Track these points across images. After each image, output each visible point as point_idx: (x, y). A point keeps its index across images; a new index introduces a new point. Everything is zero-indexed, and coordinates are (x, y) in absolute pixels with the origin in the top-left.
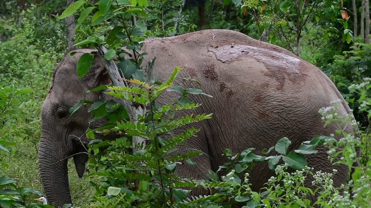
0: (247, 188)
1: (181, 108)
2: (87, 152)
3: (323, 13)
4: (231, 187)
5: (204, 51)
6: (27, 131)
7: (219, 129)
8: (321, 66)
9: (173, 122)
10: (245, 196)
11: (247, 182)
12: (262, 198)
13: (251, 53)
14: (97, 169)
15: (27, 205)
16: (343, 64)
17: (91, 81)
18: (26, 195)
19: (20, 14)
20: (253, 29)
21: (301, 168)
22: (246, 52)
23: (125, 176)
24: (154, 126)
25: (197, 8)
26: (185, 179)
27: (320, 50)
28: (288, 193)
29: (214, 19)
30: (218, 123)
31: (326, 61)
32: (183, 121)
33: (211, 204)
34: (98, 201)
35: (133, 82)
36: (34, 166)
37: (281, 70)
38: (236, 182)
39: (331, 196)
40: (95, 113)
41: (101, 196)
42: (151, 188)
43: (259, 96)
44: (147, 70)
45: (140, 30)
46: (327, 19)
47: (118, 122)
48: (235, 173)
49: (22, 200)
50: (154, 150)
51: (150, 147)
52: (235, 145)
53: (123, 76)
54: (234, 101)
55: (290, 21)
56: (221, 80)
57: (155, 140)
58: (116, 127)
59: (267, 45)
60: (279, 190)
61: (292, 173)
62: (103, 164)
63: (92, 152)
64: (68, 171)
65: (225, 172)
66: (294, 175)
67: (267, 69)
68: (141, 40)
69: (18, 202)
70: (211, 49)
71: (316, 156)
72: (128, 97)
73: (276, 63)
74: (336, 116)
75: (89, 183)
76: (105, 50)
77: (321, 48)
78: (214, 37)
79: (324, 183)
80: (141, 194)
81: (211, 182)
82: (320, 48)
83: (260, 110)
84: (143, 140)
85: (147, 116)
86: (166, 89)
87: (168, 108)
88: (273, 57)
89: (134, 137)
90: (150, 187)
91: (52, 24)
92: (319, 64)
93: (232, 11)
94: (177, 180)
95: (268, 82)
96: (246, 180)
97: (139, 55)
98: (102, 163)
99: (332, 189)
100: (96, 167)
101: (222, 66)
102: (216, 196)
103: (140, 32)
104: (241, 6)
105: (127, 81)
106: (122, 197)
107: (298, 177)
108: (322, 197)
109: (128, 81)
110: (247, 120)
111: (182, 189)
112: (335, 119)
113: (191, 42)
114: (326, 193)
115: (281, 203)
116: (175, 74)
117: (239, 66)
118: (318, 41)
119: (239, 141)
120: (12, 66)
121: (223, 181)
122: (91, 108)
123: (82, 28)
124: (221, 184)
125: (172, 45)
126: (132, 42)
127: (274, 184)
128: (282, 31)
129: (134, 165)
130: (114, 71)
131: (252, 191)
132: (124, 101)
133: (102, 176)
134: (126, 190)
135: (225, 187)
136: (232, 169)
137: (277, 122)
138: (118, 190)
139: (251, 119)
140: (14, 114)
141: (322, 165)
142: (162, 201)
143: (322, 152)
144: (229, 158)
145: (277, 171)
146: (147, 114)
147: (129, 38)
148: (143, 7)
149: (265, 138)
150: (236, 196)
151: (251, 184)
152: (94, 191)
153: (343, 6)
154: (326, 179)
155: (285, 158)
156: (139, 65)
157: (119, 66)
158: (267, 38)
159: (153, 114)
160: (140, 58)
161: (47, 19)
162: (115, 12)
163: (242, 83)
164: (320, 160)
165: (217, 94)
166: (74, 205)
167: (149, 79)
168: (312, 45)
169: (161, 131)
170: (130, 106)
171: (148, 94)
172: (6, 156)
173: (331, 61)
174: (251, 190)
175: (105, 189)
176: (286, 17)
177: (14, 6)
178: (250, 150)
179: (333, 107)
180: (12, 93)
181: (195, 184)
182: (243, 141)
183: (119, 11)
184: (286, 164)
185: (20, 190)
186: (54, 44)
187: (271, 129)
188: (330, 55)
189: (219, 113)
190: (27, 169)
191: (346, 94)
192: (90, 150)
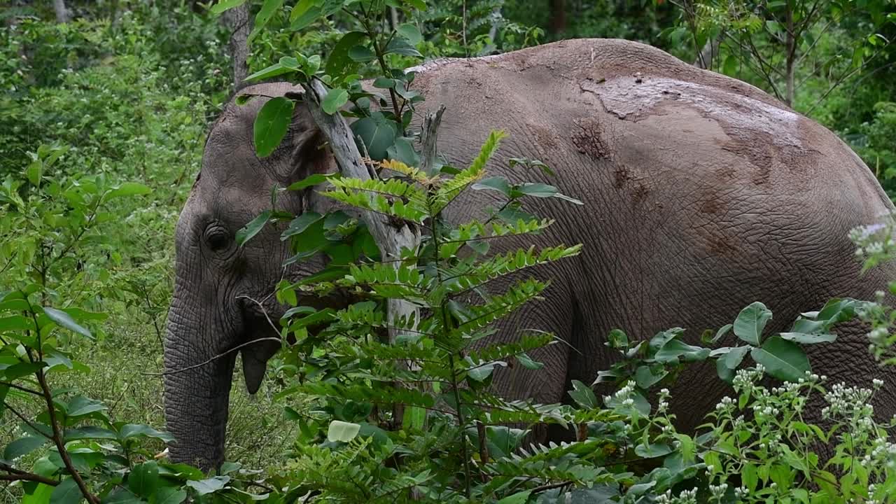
0: (664, 426)
1: (504, 232)
2: (280, 338)
4: (626, 422)
5: (571, 89)
6: (133, 287)
7: (609, 278)
8: (843, 129)
9: (484, 265)
10: (659, 443)
11: (664, 411)
12: (701, 450)
13: (684, 96)
14: (302, 377)
15: (135, 464)
17: (285, 161)
18: (133, 441)
20: (681, 39)
21: (795, 376)
22: (672, 93)
23: (370, 396)
24: (439, 275)
26: (515, 403)
27: (842, 89)
28: (764, 436)
29: (587, 13)
30: (606, 265)
31: (856, 115)
32: (510, 263)
33: (577, 463)
34: (304, 457)
35: (390, 166)
36: (151, 371)
37: (760, 138)
38: (638, 411)
39: (869, 444)
40: (297, 243)
41: (313, 443)
42: (434, 425)
43: (713, 199)
44: (424, 139)
45: (407, 42)
46: (862, 15)
47: (353, 264)
48: (637, 388)
49: (123, 453)
50: (440, 331)
51: (430, 325)
52: (649, 320)
53: (366, 152)
54: (649, 212)
55: (770, 18)
56: (618, 160)
57: (443, 306)
58: (347, 277)
59: (718, 79)
60: (743, 429)
61: (774, 389)
62: (318, 366)
63: (291, 339)
64: (233, 383)
65: (611, 386)
66: (777, 394)
67: (728, 134)
68: (408, 65)
69: (112, 457)
70: (589, 85)
71: (840, 347)
72: (376, 205)
73: (746, 120)
74: (891, 246)
75: (284, 412)
76: (322, 91)
77: (845, 84)
78: (593, 54)
79: (850, 412)
80: (409, 440)
81: (577, 409)
82: (842, 85)
83: (714, 235)
84: (413, 308)
85: (423, 249)
86: (468, 184)
87: (473, 230)
88: (737, 106)
89: (391, 301)
90: (431, 421)
91: (199, 25)
92: (839, 123)
94: (496, 406)
95: (732, 165)
96: (663, 405)
97: (405, 102)
98: (314, 364)
99: (870, 427)
100: (301, 373)
101: (619, 126)
102: (591, 443)
103: (408, 46)
105: (375, 165)
106: (362, 447)
107: (789, 399)
108: (846, 446)
109: (378, 165)
110: (683, 260)
111: (507, 428)
112: (890, 255)
113: (539, 67)
114: (855, 437)
115: (746, 461)
116: (491, 150)
117: (660, 128)
118: (839, 68)
119: (659, 308)
120: (100, 129)
121: (606, 408)
122: (289, 231)
123: (268, 36)
124: (603, 415)
125: (492, 73)
126: (389, 70)
127: (730, 416)
128: (751, 43)
129: (392, 367)
130: (343, 140)
131: (678, 433)
132: (369, 214)
133: (315, 394)
134: (373, 428)
135: (611, 421)
136: (628, 378)
137: (756, 265)
138: (352, 429)
139: (691, 255)
140: (104, 244)
141: (852, 370)
142: (459, 455)
143: (855, 337)
144: (622, 352)
145: (736, 384)
146: (425, 245)
147: (381, 61)
149: (725, 303)
150: (637, 444)
152: (295, 432)
154: (855, 403)
155: (756, 353)
156: (404, 127)
157: (355, 128)
158: (714, 60)
159: (438, 244)
160: (406, 108)
161: (185, 14)
163: (670, 167)
164: (848, 356)
165: (608, 194)
166: (248, 464)
167: (429, 160)
168: (823, 77)
169: (458, 288)
170: (383, 226)
171: (425, 197)
172: (83, 345)
173: (869, 117)
174: (674, 430)
175: (321, 426)
176: (760, 8)
178: (673, 333)
179: (883, 226)
180: (100, 194)
181: (539, 415)
182: (668, 310)
184: (759, 367)
185: (117, 428)
186: (201, 74)
187: (739, 281)
188: (865, 101)
189: (610, 241)
190: (133, 379)
192: (285, 332)
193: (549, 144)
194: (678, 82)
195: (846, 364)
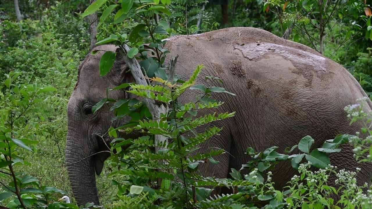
0: (270, 187)
1: (203, 107)
2: (110, 151)
3: (346, 10)
4: (254, 186)
5: (230, 48)
6: (48, 130)
7: (245, 126)
8: (344, 64)
9: (195, 121)
10: (268, 194)
11: (270, 181)
12: (285, 197)
13: (277, 50)
14: (119, 167)
15: (50, 203)
16: (367, 62)
17: (117, 76)
18: (49, 194)
19: (43, 12)
20: (276, 27)
21: (324, 166)
22: (272, 49)
23: (147, 175)
24: (176, 125)
25: (219, 6)
26: (208, 178)
27: (343, 48)
28: (311, 191)
29: (237, 16)
30: (244, 121)
31: (349, 59)
32: (206, 120)
33: (234, 203)
34: (120, 200)
35: (156, 80)
36: (57, 165)
37: (308, 67)
38: (259, 181)
39: (355, 195)
40: (117, 112)
41: (124, 195)
42: (174, 187)
43: (288, 93)
44: (170, 68)
45: (163, 28)
46: (351, 17)
47: (140, 120)
48: (258, 171)
49: (45, 199)
50: (176, 149)
51: (172, 145)
52: (262, 144)
53: (146, 74)
54: (261, 99)
55: (313, 18)
56: (248, 77)
57: (178, 138)
58: (138, 126)
59: (292, 43)
60: (302, 188)
61: (315, 172)
62: (126, 163)
63: (115, 151)
65: (247, 171)
66: (317, 174)
67: (295, 66)
68: (163, 38)
69: (40, 200)
70: (237, 47)
71: (342, 155)
72: (150, 96)
73: (303, 60)
74: (362, 113)
75: (112, 182)
76: (127, 48)
77: (344, 46)
78: (240, 34)
79: (347, 181)
80: (164, 193)
81: (233, 180)
82: (343, 46)
83: (288, 108)
84: (165, 138)
85: (169, 114)
86: (188, 87)
87: (190, 106)
88: (299, 55)
89: (156, 136)
90: (173, 185)
91: (76, 21)
92: (342, 62)
93: (255, 8)
94: (200, 179)
95: (296, 79)
96: (269, 178)
97: (162, 53)
98: (124, 162)
99: (355, 188)
101: (250, 63)
102: (239, 194)
103: (163, 30)
104: (264, 3)
105: (149, 80)
106: (144, 196)
107: (321, 176)
108: (345, 195)
109: (151, 79)
110: (275, 118)
111: (204, 188)
112: (361, 117)
113: (217, 39)
114: (349, 192)
115: (304, 202)
116: (197, 73)
117: (266, 64)
118: (342, 39)
119: (266, 139)
120: (35, 65)
121: (246, 180)
122: (113, 107)
123: (105, 26)
124: (244, 183)
125: (198, 41)
126: (155, 40)
127: (297, 183)
128: (305, 29)
129: (157, 163)
130: (136, 69)
131: (275, 190)
132: (147, 99)
133: (124, 174)
134: (149, 188)
135: (248, 185)
136: (255, 167)
137: (306, 120)
138: (140, 189)
139: (279, 116)
140: (37, 112)
141: (348, 164)
142: (185, 199)
143: (349, 151)
144: (252, 156)
145: (300, 170)
146: (170, 112)
147: (152, 36)
148: (166, 4)
150: (259, 195)
151: (274, 183)
152: (117, 190)
153: (366, 3)
154: (349, 178)
155: (308, 157)
156: (162, 64)
157: (141, 65)
158: (290, 35)
159: (176, 112)
160: (162, 56)
161: (70, 17)
162: (137, 10)
163: (270, 80)
164: (346, 159)
165: (245, 91)
167: (172, 77)
168: (335, 43)
169: (184, 130)
170: (153, 104)
171: (170, 92)
172: (28, 154)
173: (355, 59)
174: (274, 188)
175: (127, 187)
176: (309, 14)
177: (37, 4)
178: (273, 148)
179: (359, 105)
180: (35, 91)
181: (218, 183)
182: (270, 139)
183: (142, 8)
184: (309, 163)
185: (42, 188)
186: (77, 41)
187: (299, 127)
188: (353, 53)
189: (246, 111)
190: (49, 168)
191: (370, 92)
192: (112, 149)
193: (220, 71)
194: (275, 45)
195: (345, 162)
